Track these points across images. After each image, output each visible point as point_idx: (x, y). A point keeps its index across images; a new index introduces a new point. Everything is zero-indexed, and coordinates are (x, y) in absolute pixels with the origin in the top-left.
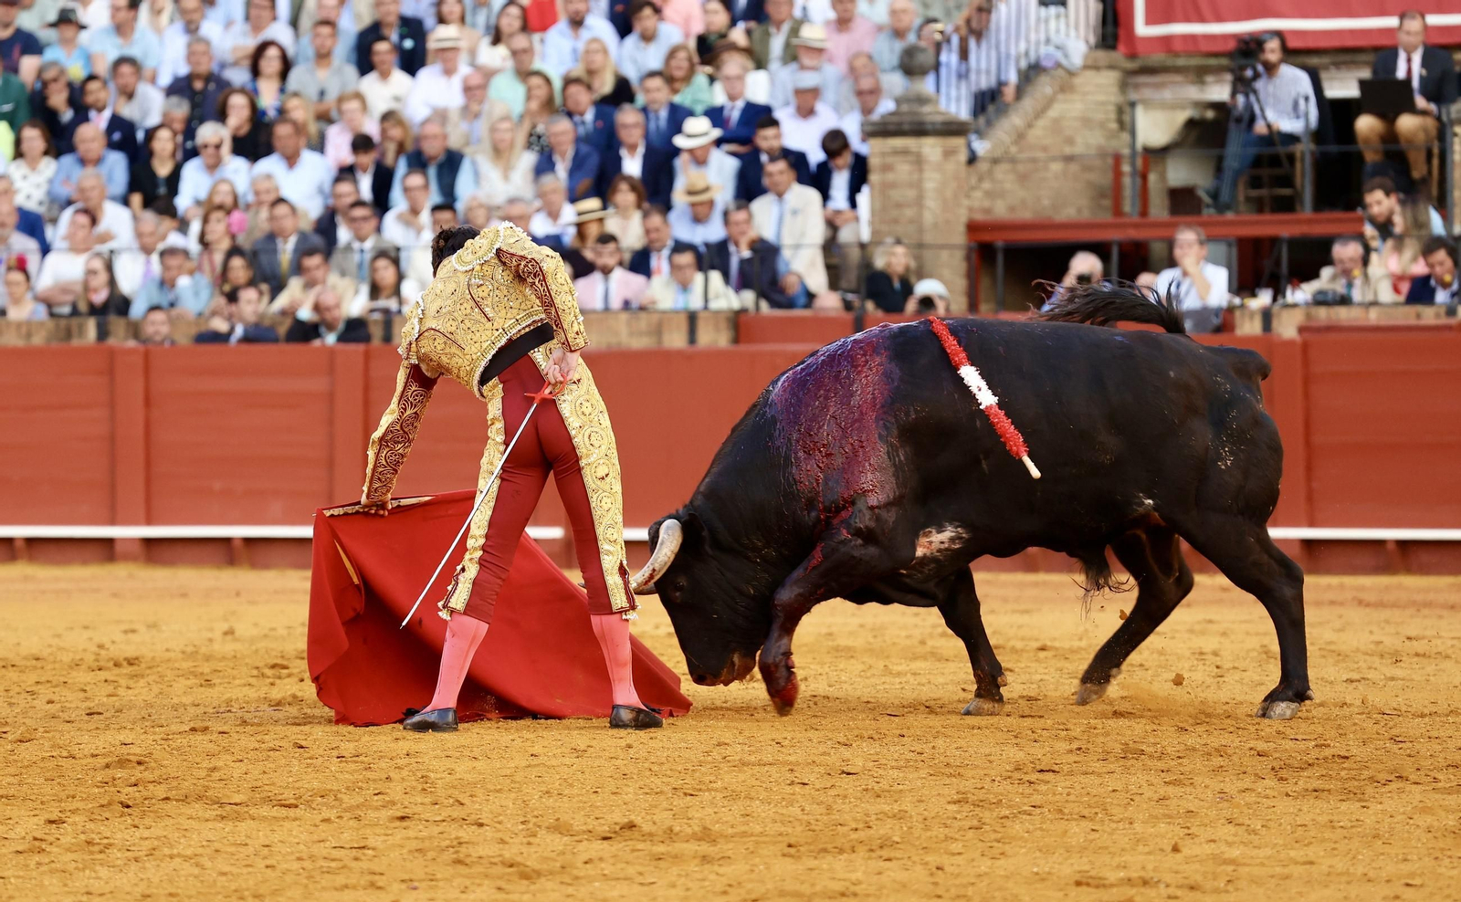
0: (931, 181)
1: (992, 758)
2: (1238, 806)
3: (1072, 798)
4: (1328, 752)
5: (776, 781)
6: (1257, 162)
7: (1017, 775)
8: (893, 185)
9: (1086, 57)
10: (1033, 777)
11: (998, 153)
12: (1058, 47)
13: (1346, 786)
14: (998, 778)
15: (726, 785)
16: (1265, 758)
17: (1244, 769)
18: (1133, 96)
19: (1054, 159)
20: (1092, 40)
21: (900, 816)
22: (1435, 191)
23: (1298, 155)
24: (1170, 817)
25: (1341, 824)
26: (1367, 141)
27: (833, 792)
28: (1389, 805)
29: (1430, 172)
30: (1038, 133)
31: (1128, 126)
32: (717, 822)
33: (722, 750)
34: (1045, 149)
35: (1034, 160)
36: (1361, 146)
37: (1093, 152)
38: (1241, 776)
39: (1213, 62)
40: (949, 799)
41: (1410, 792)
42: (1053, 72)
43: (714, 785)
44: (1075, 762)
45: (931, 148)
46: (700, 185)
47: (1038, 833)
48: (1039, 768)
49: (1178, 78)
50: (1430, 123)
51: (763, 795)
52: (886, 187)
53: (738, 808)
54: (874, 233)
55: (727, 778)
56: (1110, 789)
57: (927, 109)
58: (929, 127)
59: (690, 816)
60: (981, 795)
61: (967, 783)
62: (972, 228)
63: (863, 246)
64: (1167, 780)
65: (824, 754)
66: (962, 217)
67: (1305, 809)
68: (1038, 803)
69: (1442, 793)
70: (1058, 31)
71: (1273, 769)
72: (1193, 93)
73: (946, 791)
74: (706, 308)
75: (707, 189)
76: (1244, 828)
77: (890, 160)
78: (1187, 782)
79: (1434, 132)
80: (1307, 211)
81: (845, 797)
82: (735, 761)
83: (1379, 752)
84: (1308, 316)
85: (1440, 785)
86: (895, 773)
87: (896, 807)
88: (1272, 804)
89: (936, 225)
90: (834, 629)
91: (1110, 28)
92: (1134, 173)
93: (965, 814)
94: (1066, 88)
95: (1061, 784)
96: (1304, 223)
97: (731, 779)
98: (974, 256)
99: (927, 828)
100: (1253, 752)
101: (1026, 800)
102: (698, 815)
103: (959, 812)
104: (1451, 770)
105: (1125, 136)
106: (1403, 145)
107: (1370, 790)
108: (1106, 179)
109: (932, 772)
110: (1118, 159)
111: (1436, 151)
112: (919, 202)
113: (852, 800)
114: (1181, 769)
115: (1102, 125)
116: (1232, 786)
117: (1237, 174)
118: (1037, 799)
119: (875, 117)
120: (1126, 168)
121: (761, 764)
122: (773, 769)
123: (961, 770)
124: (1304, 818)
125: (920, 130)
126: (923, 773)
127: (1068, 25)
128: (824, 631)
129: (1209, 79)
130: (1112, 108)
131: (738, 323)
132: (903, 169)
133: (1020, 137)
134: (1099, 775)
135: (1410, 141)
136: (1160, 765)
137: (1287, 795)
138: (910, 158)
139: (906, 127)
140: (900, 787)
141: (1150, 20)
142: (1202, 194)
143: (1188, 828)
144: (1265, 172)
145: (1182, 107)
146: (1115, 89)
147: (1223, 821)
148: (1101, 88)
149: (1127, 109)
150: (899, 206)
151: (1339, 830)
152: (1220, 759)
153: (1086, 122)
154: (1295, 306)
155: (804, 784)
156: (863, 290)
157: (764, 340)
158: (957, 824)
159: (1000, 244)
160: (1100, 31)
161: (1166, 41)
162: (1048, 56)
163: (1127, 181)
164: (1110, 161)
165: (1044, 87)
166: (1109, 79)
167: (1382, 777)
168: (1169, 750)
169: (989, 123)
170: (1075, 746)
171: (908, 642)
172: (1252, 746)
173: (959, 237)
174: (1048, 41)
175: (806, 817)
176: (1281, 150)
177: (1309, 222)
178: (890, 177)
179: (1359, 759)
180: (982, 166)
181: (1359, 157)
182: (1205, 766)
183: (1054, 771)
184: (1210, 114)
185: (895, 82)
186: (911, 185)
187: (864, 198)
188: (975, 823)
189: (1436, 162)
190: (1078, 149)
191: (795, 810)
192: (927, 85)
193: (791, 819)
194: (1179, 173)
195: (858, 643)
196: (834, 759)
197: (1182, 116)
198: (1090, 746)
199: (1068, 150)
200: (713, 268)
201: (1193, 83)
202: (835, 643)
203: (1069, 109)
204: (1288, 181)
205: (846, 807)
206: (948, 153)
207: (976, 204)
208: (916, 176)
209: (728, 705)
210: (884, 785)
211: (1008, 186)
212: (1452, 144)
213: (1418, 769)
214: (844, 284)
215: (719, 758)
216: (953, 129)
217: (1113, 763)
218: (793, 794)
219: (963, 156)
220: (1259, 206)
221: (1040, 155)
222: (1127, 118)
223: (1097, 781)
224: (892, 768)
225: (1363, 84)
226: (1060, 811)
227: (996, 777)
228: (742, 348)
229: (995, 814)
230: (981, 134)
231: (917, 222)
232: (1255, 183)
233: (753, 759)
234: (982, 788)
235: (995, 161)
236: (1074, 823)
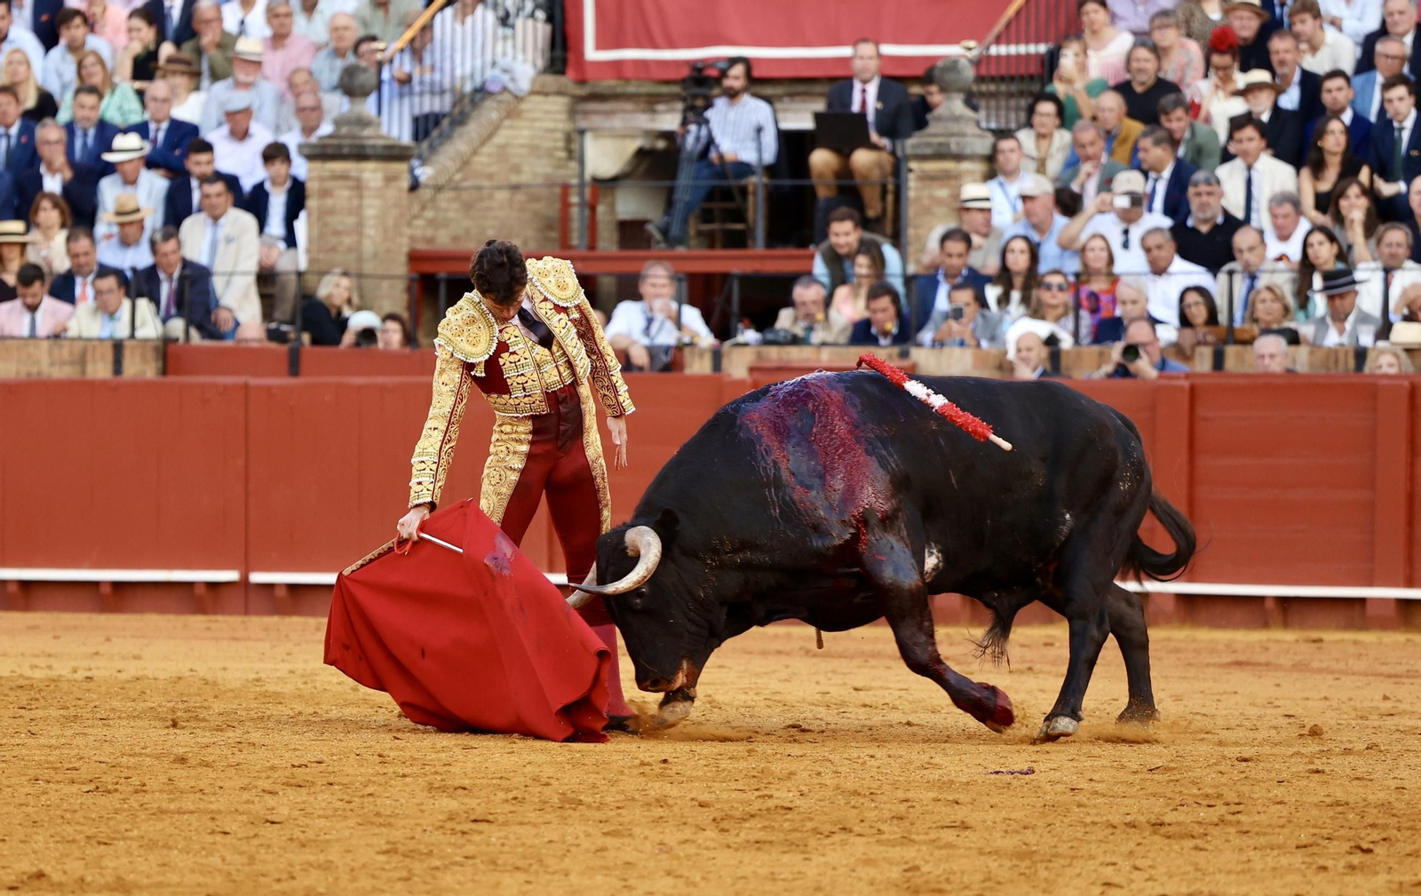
0: (372, 208)
1: (423, 807)
2: (677, 858)
3: (506, 849)
4: (770, 803)
5: (196, 830)
6: (711, 195)
7: (449, 825)
8: (331, 211)
9: (534, 81)
10: (467, 826)
11: (441, 181)
12: (505, 71)
13: (789, 837)
14: (430, 828)
15: (142, 833)
16: (706, 809)
17: (683, 820)
18: (583, 123)
19: (499, 188)
20: (540, 63)
21: (327, 867)
22: (889, 228)
23: (751, 189)
24: (607, 868)
25: (782, 876)
26: (821, 176)
27: (256, 842)
28: (833, 857)
29: (884, 210)
30: (482, 160)
31: (577, 155)
32: (132, 872)
33: (139, 797)
34: (490, 176)
35: (480, 188)
36: (815, 180)
37: (539, 180)
38: (681, 827)
39: (665, 89)
40: (378, 849)
41: (854, 844)
42: (499, 97)
43: (130, 834)
44: (511, 812)
45: (371, 172)
46: (131, 206)
47: (470, 885)
48: (473, 817)
49: (629, 106)
50: (885, 158)
51: (182, 844)
52: (324, 213)
53: (154, 857)
54: (311, 261)
55: (144, 827)
56: (546, 840)
57: (367, 132)
58: (369, 151)
59: (103, 865)
60: (412, 845)
61: (399, 833)
62: (414, 258)
63: (300, 274)
64: (605, 830)
65: (248, 802)
66: (404, 246)
67: (746, 860)
68: (471, 854)
69: (887, 846)
70: (504, 54)
71: (714, 820)
72: (644, 121)
73: (375, 841)
74: (132, 336)
75: (137, 210)
76: (683, 880)
77: (328, 184)
78: (626, 833)
79: (888, 168)
80: (759, 248)
81: (269, 846)
82: (152, 808)
83: (822, 803)
84: (759, 355)
85: (883, 837)
86: (323, 822)
87: (322, 858)
88: (712, 856)
89: (375, 255)
90: (262, 675)
91: (558, 53)
92: (582, 204)
93: (394, 865)
94: (512, 114)
95: (494, 834)
96: (758, 259)
97: (150, 828)
98: (415, 286)
99: (354, 880)
100: (694, 803)
101: (458, 851)
102: (111, 865)
103: (388, 862)
104: (895, 822)
105: (574, 165)
106: (858, 180)
107: (812, 842)
108: (553, 210)
109: (360, 821)
110: (566, 188)
111: (890, 187)
112: (359, 229)
113: (276, 850)
114: (620, 819)
115: (550, 153)
116: (672, 837)
117: (689, 207)
118: (470, 849)
119: (313, 139)
120: (574, 199)
121: (180, 812)
122: (193, 818)
123: (392, 820)
124: (746, 870)
125: (360, 154)
126: (351, 823)
127: (514, 46)
128: (252, 676)
129: (661, 107)
130: (559, 135)
131: (166, 350)
132: (343, 194)
133: (465, 163)
134: (535, 825)
135: (866, 178)
136: (599, 815)
137: (728, 847)
138: (351, 183)
139: (345, 151)
140: (327, 837)
141: (601, 45)
142: (651, 228)
143: (625, 880)
144: (717, 205)
145: (633, 137)
146: (563, 116)
147: (662, 873)
148: (549, 114)
149: (576, 137)
150: (337, 233)
151: (780, 883)
152: (660, 809)
153: (534, 149)
154: (746, 345)
155: (226, 833)
156: (299, 321)
157: (192, 373)
158: (385, 875)
159: (442, 275)
160: (548, 55)
161: (617, 65)
162: (494, 79)
163: (575, 212)
164: (558, 190)
165: (490, 112)
166: (558, 104)
167: (827, 828)
168: (609, 799)
169: (432, 148)
170: (511, 796)
171: (339, 688)
172: (694, 796)
173: (401, 268)
174: (494, 64)
175: (226, 867)
176: (732, 182)
177: (762, 258)
178: (329, 202)
179: (802, 810)
180: (425, 194)
181: (812, 191)
182: (645, 817)
183: (488, 821)
184: (661, 144)
185: (336, 104)
186: (350, 212)
187: (301, 226)
188: (404, 874)
189: (890, 198)
190: (524, 178)
191: (215, 860)
192: (369, 106)
193: (210, 869)
194: (629, 205)
195: (288, 688)
196: (258, 808)
197: (633, 146)
198: (527, 796)
199: (514, 179)
200: (141, 295)
201: (644, 111)
202: (263, 689)
203: (516, 135)
204: (739, 216)
205: (270, 857)
206: (390, 179)
207: (418, 233)
208: (355, 202)
209: (148, 751)
210: (310, 834)
211: (451, 215)
212: (907, 180)
213: (862, 821)
214: (277, 315)
215: (136, 805)
216: (394, 154)
217: (549, 813)
218: (214, 843)
219: (405, 183)
220: (710, 241)
221: (486, 183)
222: (575, 146)
223: (533, 831)
224: (319, 817)
225: (818, 117)
226: (494, 862)
227: (428, 826)
228: (170, 379)
229: (425, 865)
230: (424, 161)
231: (356, 249)
232: (707, 216)
233: (172, 806)
234: (413, 838)
235: (439, 189)
236: (507, 875)
